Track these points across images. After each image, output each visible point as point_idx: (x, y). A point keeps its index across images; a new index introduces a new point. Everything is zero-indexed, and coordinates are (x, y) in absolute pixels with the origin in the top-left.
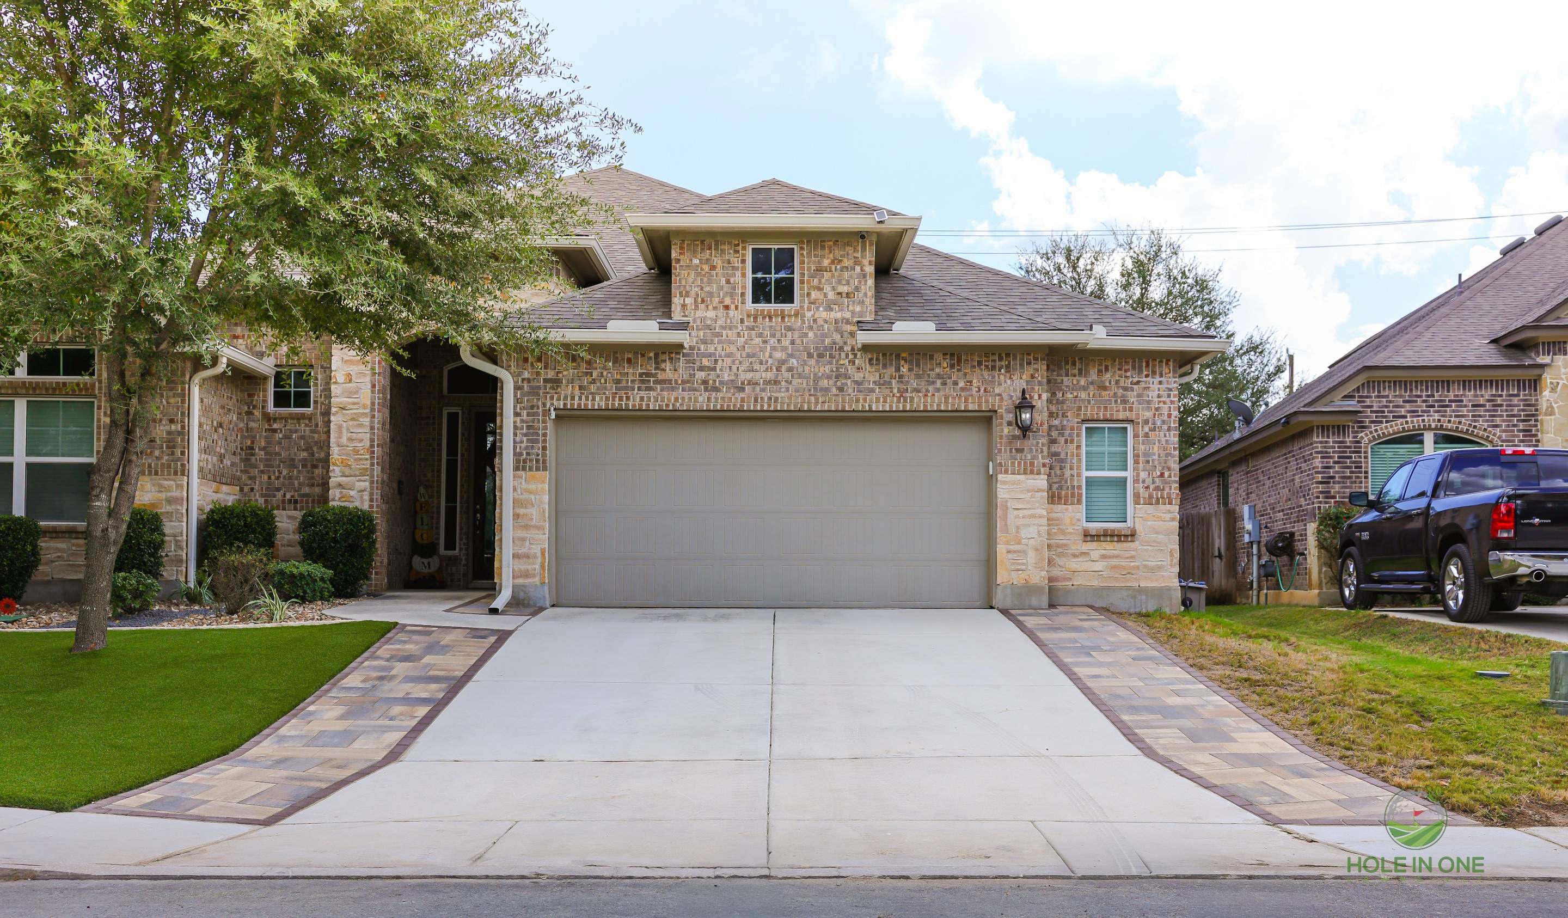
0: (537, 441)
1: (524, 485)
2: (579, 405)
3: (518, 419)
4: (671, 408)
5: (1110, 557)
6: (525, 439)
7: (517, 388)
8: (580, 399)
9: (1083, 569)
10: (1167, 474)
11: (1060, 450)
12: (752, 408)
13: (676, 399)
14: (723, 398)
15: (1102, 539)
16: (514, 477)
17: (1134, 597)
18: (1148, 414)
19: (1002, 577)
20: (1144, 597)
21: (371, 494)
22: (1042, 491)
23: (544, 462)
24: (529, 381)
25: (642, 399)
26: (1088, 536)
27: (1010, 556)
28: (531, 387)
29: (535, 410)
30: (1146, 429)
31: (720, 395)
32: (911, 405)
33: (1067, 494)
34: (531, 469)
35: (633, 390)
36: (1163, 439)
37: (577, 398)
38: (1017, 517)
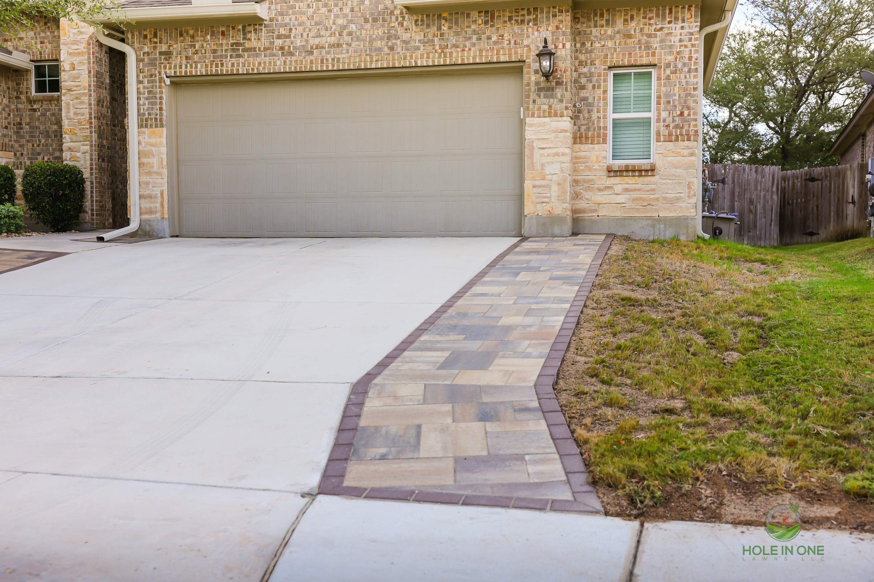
0: (155, 104)
1: (147, 140)
2: (186, 72)
3: (141, 86)
4: (256, 72)
5: (632, 190)
6: (147, 102)
7: (139, 60)
8: (186, 67)
9: (607, 201)
10: (686, 113)
11: (588, 95)
12: (319, 69)
13: (260, 64)
14: (296, 61)
15: (624, 174)
16: (139, 132)
17: (653, 226)
18: (670, 58)
19: (528, 209)
20: (662, 226)
21: (91, 155)
22: (566, 131)
23: (161, 120)
24: (148, 54)
25: (233, 65)
26: (611, 172)
27: (536, 190)
28: (150, 59)
29: (153, 78)
30: (668, 72)
31: (294, 58)
32: (451, 60)
33: (593, 134)
34: (151, 126)
35: (227, 58)
36: (684, 81)
37: (184, 66)
38: (542, 155)
